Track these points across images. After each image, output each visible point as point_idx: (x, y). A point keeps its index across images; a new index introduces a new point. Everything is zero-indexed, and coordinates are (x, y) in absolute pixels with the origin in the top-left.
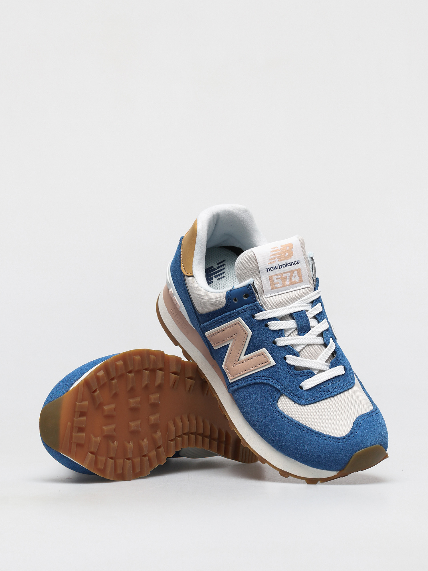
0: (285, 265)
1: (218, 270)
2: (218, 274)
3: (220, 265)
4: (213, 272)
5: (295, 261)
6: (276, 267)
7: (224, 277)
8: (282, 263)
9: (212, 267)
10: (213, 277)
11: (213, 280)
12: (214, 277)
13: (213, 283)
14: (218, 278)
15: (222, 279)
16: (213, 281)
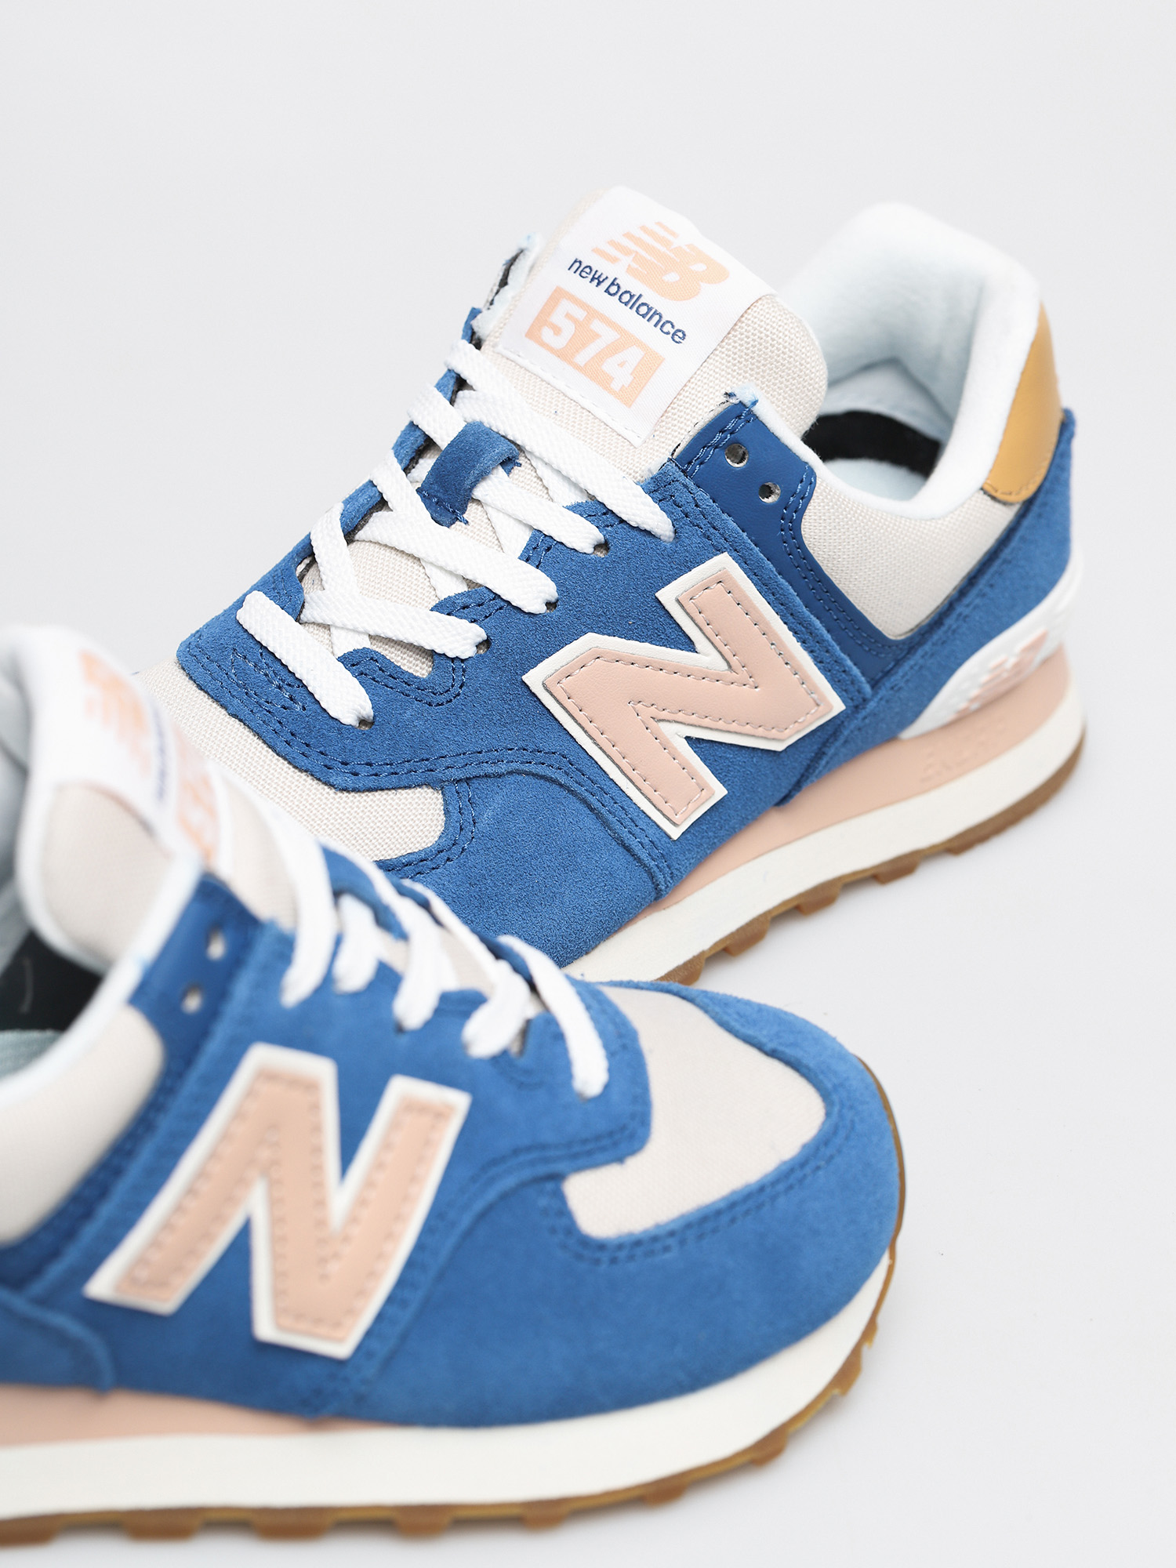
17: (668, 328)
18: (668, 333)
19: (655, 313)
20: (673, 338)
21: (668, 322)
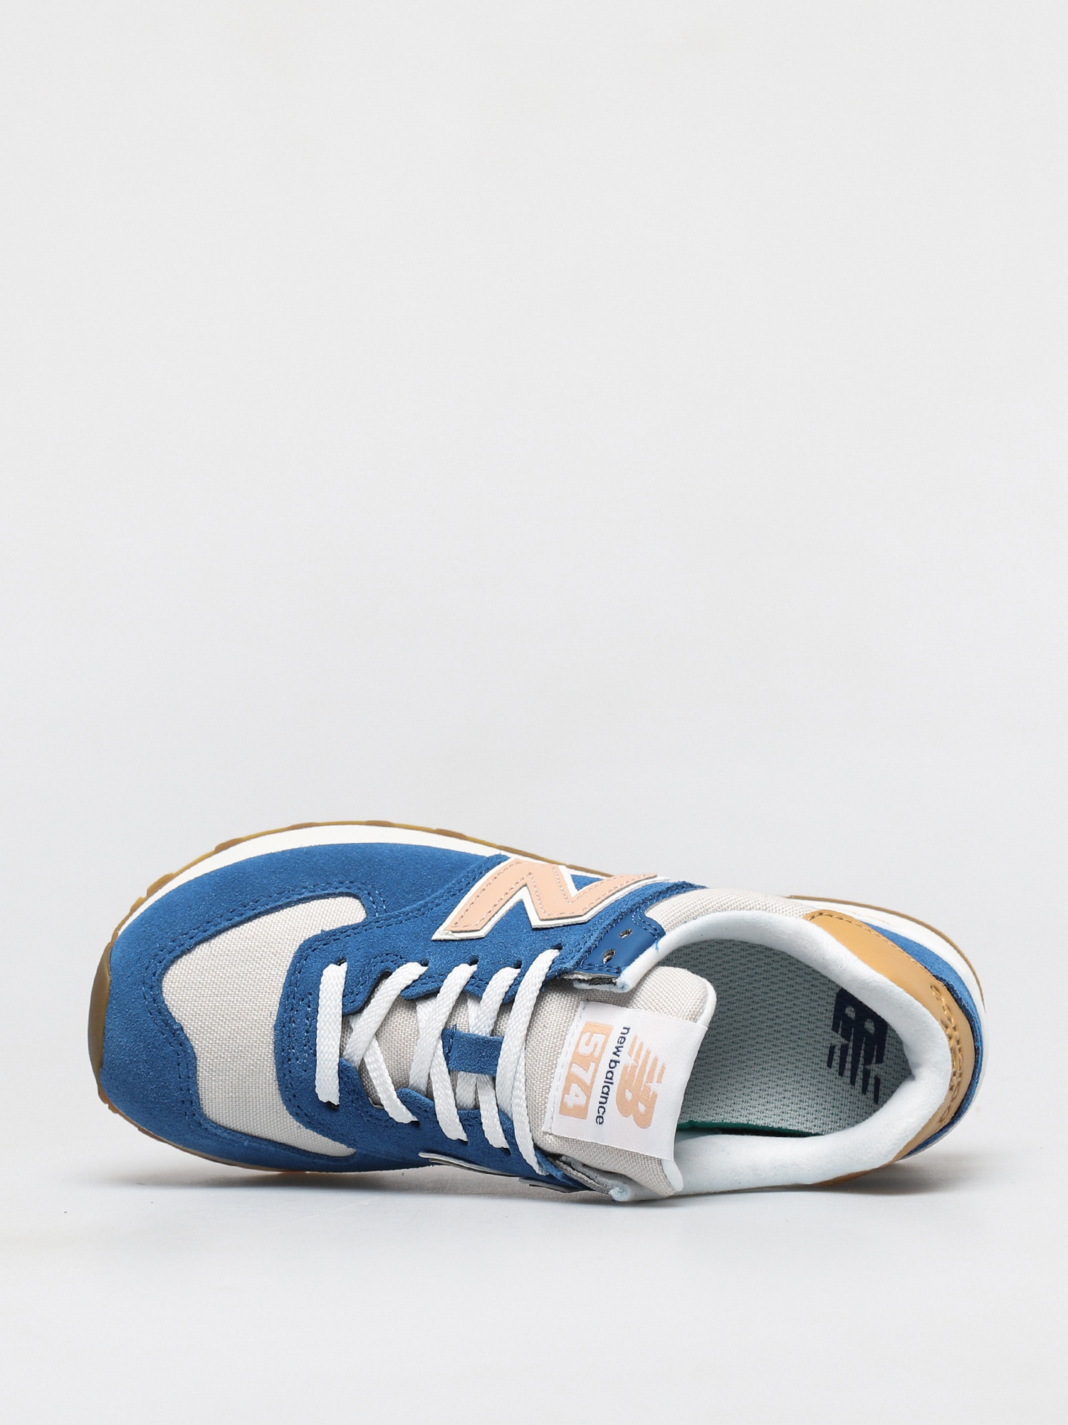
0: (611, 1079)
1: (861, 1067)
2: (849, 1059)
3: (872, 1081)
4: (862, 1052)
5: (605, 1111)
6: (618, 1051)
7: (830, 1065)
8: (618, 1071)
9: (880, 1061)
10: (849, 1041)
11: (839, 1036)
12: (846, 1042)
13: (829, 1029)
14: (837, 1052)
15: (826, 1058)
16: (837, 1033)
17: (601, 1110)
18: (599, 1113)
19: (606, 1098)
20: (598, 1117)
21: (604, 1108)
